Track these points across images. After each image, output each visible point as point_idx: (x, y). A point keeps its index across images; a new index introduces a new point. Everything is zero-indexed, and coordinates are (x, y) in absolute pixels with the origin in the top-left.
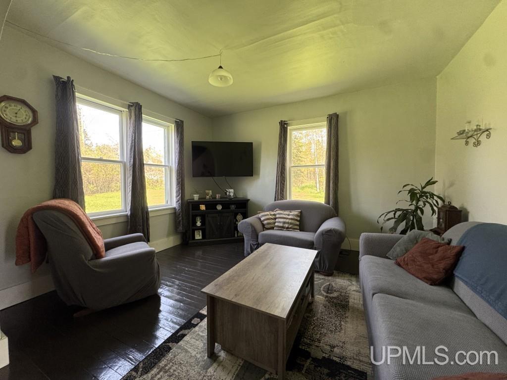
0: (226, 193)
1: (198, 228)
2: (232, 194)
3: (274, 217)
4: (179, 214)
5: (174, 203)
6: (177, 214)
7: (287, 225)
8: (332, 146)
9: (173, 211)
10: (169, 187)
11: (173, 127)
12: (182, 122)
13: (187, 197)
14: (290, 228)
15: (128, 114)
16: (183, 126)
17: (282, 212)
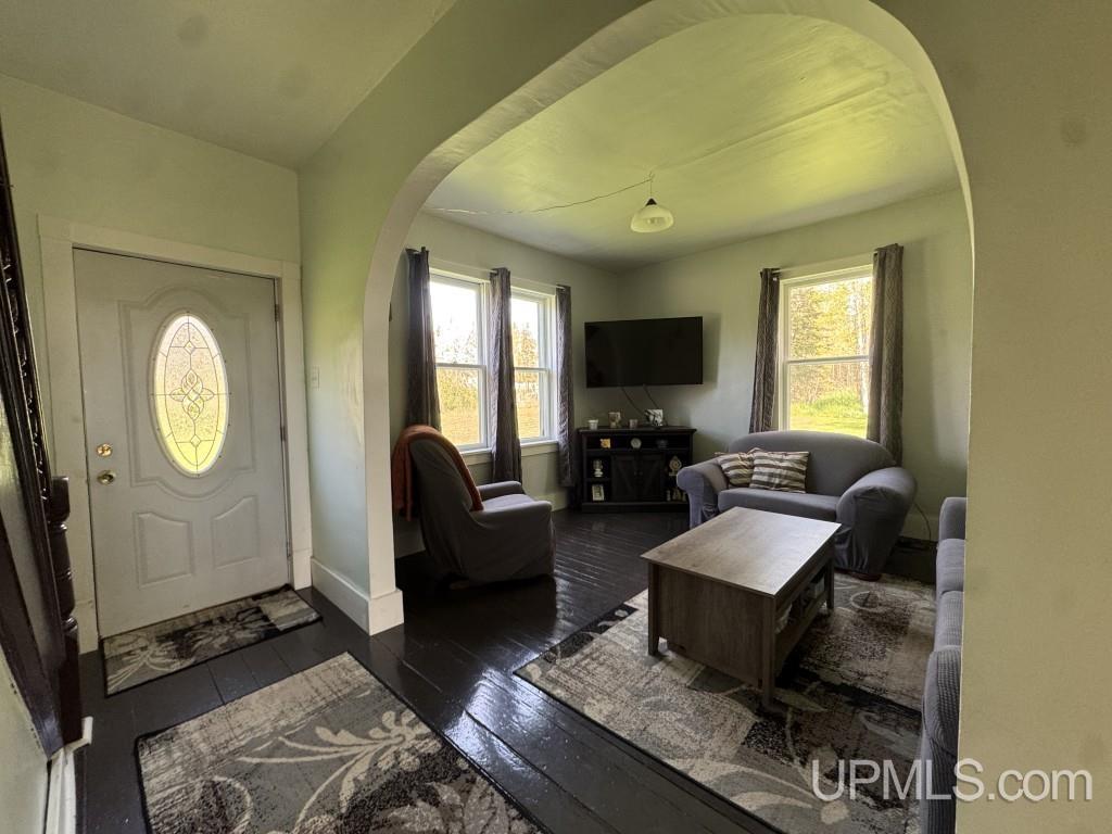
0: (648, 419)
1: (598, 482)
2: (659, 420)
3: (749, 463)
4: (566, 455)
5: (556, 435)
6: (562, 453)
7: (777, 481)
8: (885, 317)
9: (553, 449)
10: (546, 407)
11: (552, 299)
12: (568, 289)
13: (577, 425)
14: (785, 486)
15: (490, 287)
16: (569, 296)
17: (766, 454)
